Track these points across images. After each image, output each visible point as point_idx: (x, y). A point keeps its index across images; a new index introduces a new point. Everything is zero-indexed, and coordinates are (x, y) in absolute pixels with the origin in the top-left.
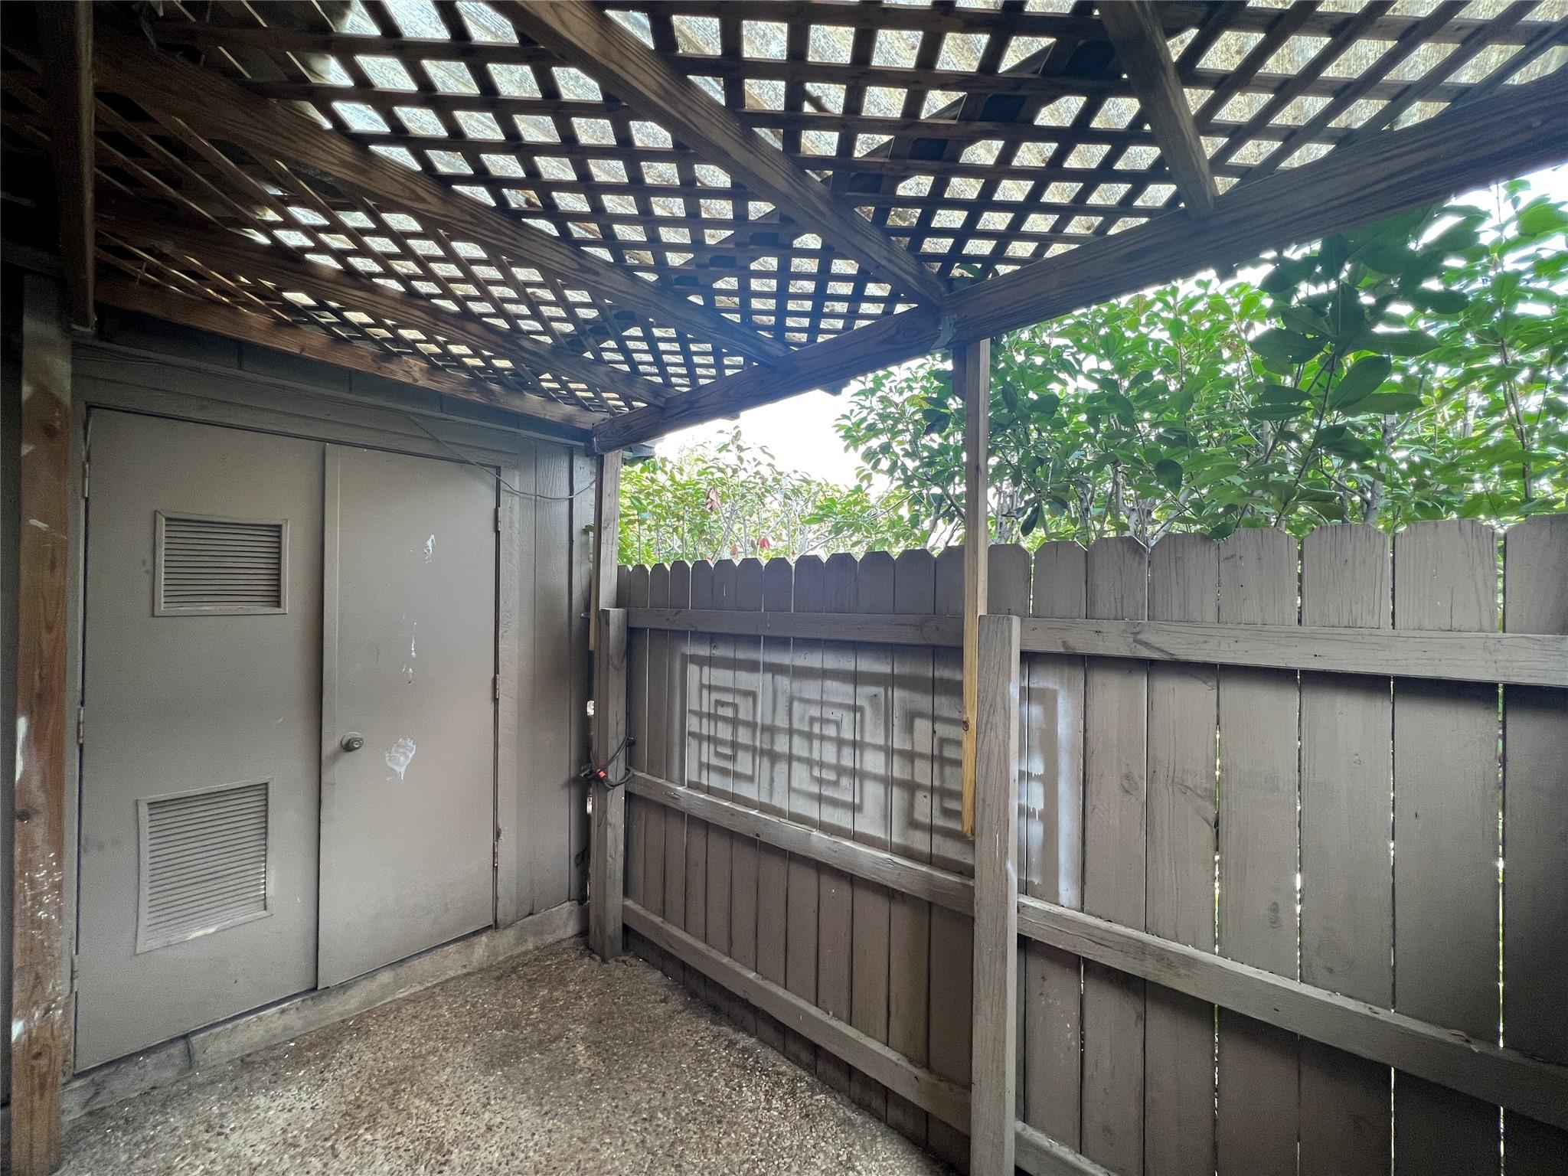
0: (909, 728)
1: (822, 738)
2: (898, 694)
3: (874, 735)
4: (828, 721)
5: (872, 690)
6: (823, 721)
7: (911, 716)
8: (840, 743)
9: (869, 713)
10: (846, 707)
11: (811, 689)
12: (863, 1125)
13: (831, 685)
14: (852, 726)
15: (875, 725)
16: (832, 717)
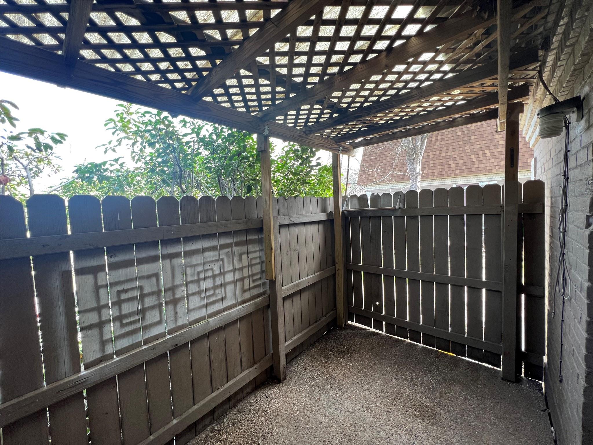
0: (241, 259)
1: (206, 278)
2: (236, 249)
3: (228, 267)
4: (207, 270)
5: (226, 250)
6: (205, 271)
7: (241, 255)
8: (214, 277)
9: (225, 260)
10: (217, 261)
11: (197, 259)
12: (241, 405)
13: (207, 254)
14: (219, 267)
15: (229, 263)
16: (209, 268)
